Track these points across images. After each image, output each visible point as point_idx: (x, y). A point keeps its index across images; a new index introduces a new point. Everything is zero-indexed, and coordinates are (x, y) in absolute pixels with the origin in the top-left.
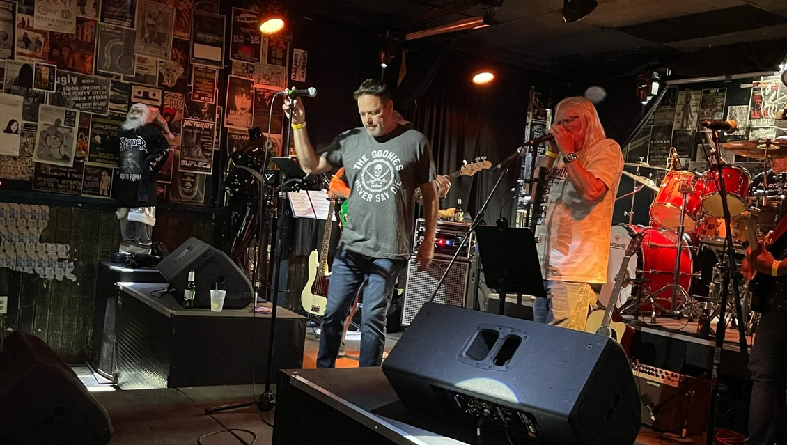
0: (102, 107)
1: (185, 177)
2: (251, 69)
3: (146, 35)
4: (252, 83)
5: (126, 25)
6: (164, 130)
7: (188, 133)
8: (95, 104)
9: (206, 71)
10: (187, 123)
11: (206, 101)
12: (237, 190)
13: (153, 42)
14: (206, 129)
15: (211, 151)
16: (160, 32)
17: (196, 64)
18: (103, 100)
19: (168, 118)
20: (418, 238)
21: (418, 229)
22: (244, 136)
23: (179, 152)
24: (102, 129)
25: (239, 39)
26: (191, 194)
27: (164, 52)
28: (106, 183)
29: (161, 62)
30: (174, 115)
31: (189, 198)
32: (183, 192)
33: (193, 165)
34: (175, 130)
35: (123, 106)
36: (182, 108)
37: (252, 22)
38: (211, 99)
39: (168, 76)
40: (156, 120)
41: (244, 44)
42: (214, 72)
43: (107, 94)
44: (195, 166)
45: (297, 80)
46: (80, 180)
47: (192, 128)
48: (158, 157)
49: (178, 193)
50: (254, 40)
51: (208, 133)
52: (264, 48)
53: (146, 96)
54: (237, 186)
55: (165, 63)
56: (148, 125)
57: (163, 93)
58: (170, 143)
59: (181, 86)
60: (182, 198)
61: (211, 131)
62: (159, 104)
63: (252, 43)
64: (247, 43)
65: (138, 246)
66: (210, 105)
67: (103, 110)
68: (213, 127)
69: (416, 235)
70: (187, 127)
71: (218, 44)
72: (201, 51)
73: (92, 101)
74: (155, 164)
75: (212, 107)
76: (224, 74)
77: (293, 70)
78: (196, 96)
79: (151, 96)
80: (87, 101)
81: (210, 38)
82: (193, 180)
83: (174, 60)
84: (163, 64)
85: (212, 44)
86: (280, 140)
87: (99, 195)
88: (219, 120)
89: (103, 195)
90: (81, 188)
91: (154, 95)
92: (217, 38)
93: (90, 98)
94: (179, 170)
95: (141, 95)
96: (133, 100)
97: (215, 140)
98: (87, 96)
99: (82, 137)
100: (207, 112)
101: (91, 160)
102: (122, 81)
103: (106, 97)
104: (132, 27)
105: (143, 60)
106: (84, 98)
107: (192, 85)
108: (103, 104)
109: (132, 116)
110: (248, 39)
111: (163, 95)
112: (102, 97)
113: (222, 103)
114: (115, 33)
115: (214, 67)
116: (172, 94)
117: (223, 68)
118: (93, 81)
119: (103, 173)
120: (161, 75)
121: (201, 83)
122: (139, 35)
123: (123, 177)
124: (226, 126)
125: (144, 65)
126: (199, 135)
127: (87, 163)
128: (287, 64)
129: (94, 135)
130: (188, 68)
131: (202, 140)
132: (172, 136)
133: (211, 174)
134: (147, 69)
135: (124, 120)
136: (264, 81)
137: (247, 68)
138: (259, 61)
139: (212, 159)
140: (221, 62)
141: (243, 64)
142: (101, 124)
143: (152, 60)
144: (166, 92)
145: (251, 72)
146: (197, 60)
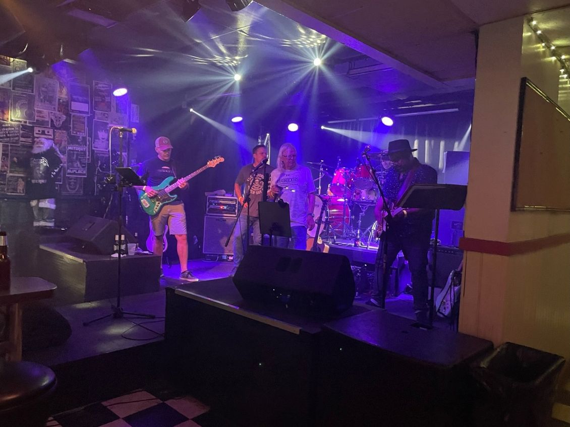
0: (16, 140)
1: (71, 179)
2: (106, 115)
3: (42, 97)
4: (108, 124)
5: (29, 92)
6: (56, 152)
7: (70, 154)
8: (12, 139)
9: (79, 117)
10: (70, 148)
11: (81, 135)
12: (104, 185)
13: (46, 102)
14: (81, 151)
15: (85, 164)
16: (50, 95)
17: (73, 114)
18: (17, 136)
19: (58, 145)
20: (209, 206)
21: (209, 201)
22: (105, 154)
23: (66, 165)
24: (16, 154)
25: (98, 99)
26: (75, 189)
27: (53, 107)
28: (21, 186)
29: (52, 113)
30: (61, 143)
31: (73, 192)
32: (70, 188)
33: (75, 172)
34: (63, 153)
35: (29, 139)
36: (66, 139)
37: (106, 89)
38: (84, 134)
39: (57, 121)
40: (52, 147)
41: (101, 102)
42: (85, 117)
43: (19, 133)
44: (76, 172)
45: (134, 121)
46: (5, 184)
47: (73, 151)
48: (56, 169)
49: (67, 189)
50: (108, 99)
51: (82, 153)
52: (114, 104)
53: (43, 133)
54: (105, 183)
55: (54, 113)
56: (48, 151)
57: (54, 131)
58: (62, 160)
59: (65, 126)
60: (68, 191)
61: (85, 152)
62: (52, 137)
63: (106, 101)
64: (103, 101)
65: (46, 221)
66: (83, 137)
67: (17, 142)
68: (86, 149)
69: (207, 205)
70: (69, 150)
71: (86, 102)
72: (75, 106)
73: (9, 137)
74: (54, 173)
75: (84, 139)
76: (90, 119)
77: (131, 116)
78: (75, 132)
79: (46, 133)
80: (7, 137)
81: (80, 98)
82: (75, 181)
83: (59, 111)
84: (53, 114)
85: (82, 102)
86: (126, 155)
87: (18, 193)
88: (89, 145)
89: (20, 193)
90: (6, 189)
91: (48, 132)
92: (85, 99)
93: (8, 135)
94: (67, 176)
95: (40, 133)
96: (35, 135)
97: (87, 157)
98: (6, 134)
99: (4, 158)
100: (82, 141)
101: (11, 172)
102: (28, 124)
103: (18, 134)
104: (33, 92)
105: (40, 112)
106: (5, 135)
107: (71, 126)
108: (17, 138)
109: (37, 145)
110: (103, 99)
111: (54, 132)
112: (16, 135)
113: (90, 136)
114: (22, 96)
115: (84, 115)
116: (60, 131)
117: (89, 116)
118: (9, 125)
119: (19, 180)
120: (52, 121)
121: (77, 124)
122: (37, 97)
123: (33, 181)
124: (93, 149)
125: (41, 115)
126: (77, 155)
127: (9, 174)
128: (128, 113)
129: (12, 157)
130: (68, 115)
131: (79, 157)
132: (62, 156)
133: (86, 177)
134: (43, 117)
135: (31, 147)
136: (114, 122)
137: (104, 115)
138: (111, 111)
139: (86, 168)
140: (87, 113)
141: (102, 113)
142: (16, 150)
143: (46, 112)
144: (55, 130)
145: (106, 117)
146: (73, 111)
